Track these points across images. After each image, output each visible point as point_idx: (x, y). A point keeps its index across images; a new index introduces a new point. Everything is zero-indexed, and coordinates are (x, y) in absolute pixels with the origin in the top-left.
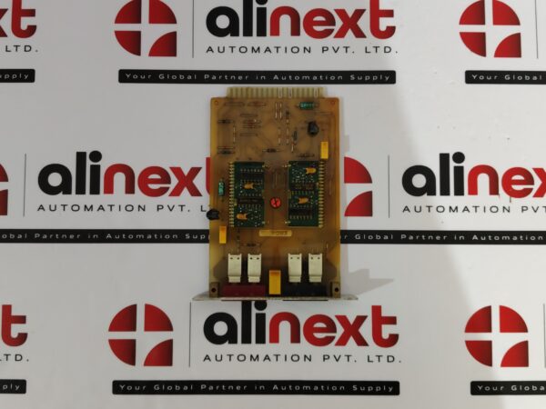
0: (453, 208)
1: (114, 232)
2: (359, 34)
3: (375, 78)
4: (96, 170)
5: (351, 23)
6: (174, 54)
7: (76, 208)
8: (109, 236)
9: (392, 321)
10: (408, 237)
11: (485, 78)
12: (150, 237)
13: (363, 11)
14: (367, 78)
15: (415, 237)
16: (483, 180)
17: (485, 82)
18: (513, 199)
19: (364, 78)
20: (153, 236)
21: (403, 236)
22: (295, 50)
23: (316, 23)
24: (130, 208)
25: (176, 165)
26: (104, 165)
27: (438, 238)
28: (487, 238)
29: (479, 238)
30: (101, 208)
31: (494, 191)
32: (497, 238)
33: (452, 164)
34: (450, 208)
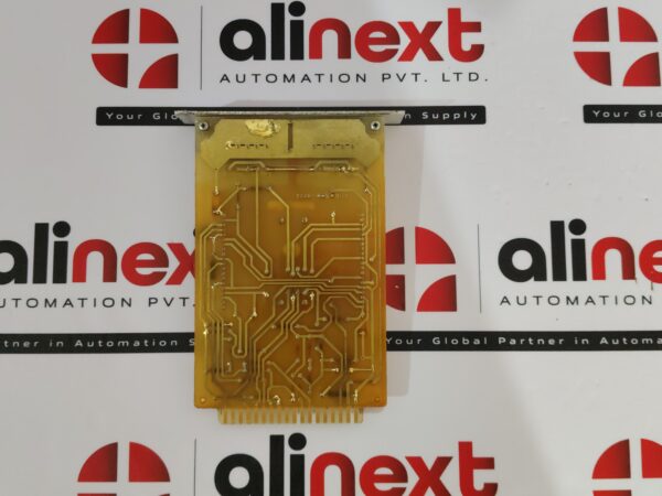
0: (572, 299)
1: (86, 337)
2: (433, 55)
3: (457, 116)
4: (61, 249)
5: (422, 40)
6: (174, 85)
7: (32, 303)
8: (79, 343)
9: (488, 463)
10: (508, 341)
11: (612, 115)
12: (137, 344)
13: (438, 24)
14: (446, 116)
15: (518, 342)
16: (613, 258)
17: (611, 120)
18: (656, 285)
19: (441, 116)
20: (142, 344)
21: (502, 340)
22: (344, 78)
23: (373, 41)
24: (108, 303)
25: (176, 241)
26: (74, 241)
27: (551, 342)
28: (621, 341)
29: (610, 342)
30: (68, 303)
31: (628, 273)
32: (634, 341)
33: (569, 236)
34: (568, 298)
